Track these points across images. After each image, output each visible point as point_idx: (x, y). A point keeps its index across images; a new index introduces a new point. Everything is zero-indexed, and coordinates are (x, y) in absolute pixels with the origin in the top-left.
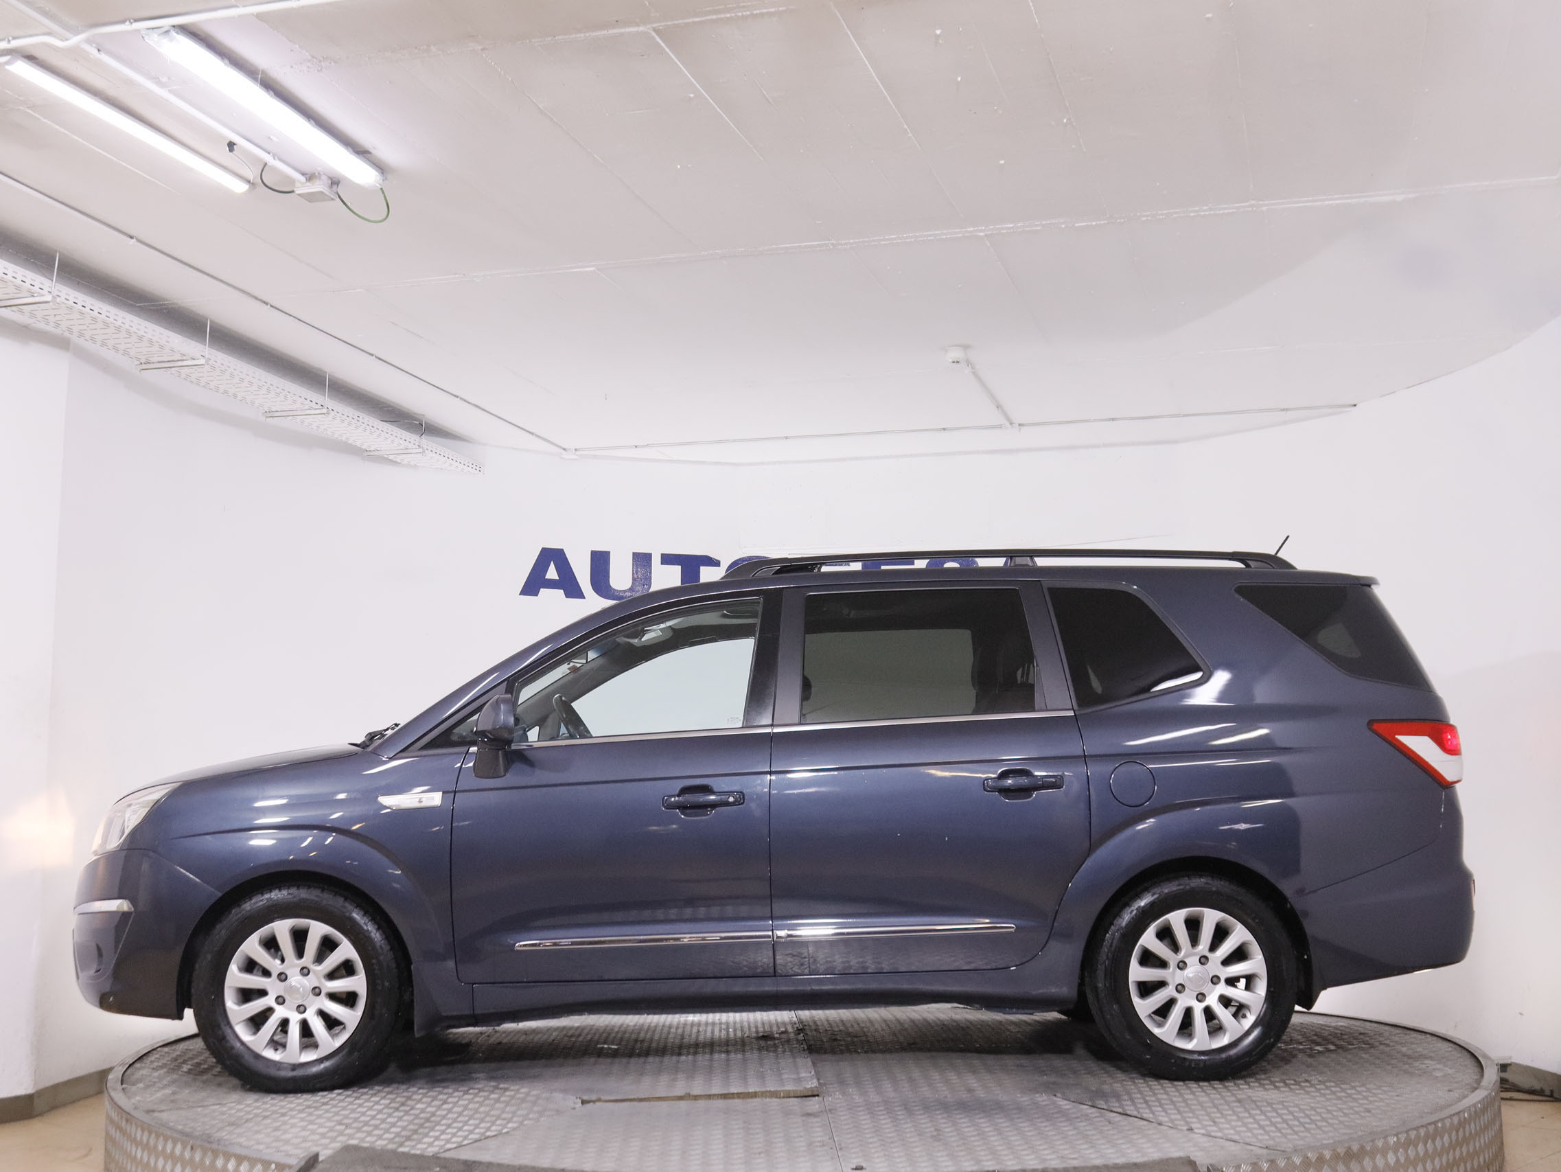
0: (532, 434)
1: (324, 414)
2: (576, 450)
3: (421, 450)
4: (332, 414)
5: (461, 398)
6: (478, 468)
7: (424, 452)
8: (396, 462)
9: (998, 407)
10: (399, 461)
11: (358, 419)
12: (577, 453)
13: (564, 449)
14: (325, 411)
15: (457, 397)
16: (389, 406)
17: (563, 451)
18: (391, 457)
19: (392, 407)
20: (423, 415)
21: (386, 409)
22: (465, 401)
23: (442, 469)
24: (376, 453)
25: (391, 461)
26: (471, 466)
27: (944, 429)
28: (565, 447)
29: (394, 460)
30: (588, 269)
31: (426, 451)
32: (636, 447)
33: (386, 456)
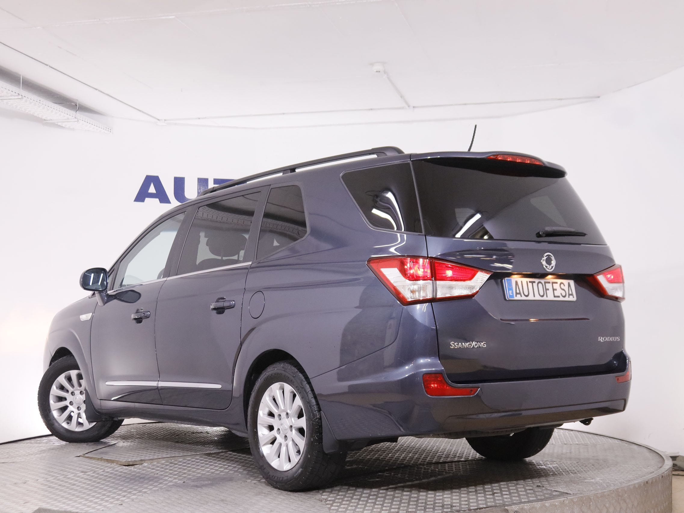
0: (140, 111)
1: (20, 99)
2: (165, 120)
3: (76, 120)
4: (25, 99)
5: (99, 90)
6: (109, 130)
7: (78, 121)
8: (63, 127)
9: (401, 97)
10: (64, 126)
11: (40, 102)
12: (166, 122)
13: (158, 120)
14: (20, 97)
15: (97, 90)
16: (57, 95)
17: (158, 121)
18: (59, 124)
19: (59, 95)
20: (77, 100)
21: (56, 96)
22: (101, 92)
23: (89, 131)
24: (51, 121)
25: (60, 126)
26: (105, 129)
27: (371, 109)
28: (158, 118)
29: (61, 125)
30: (171, 17)
31: (80, 121)
32: (199, 118)
33: (56, 123)
